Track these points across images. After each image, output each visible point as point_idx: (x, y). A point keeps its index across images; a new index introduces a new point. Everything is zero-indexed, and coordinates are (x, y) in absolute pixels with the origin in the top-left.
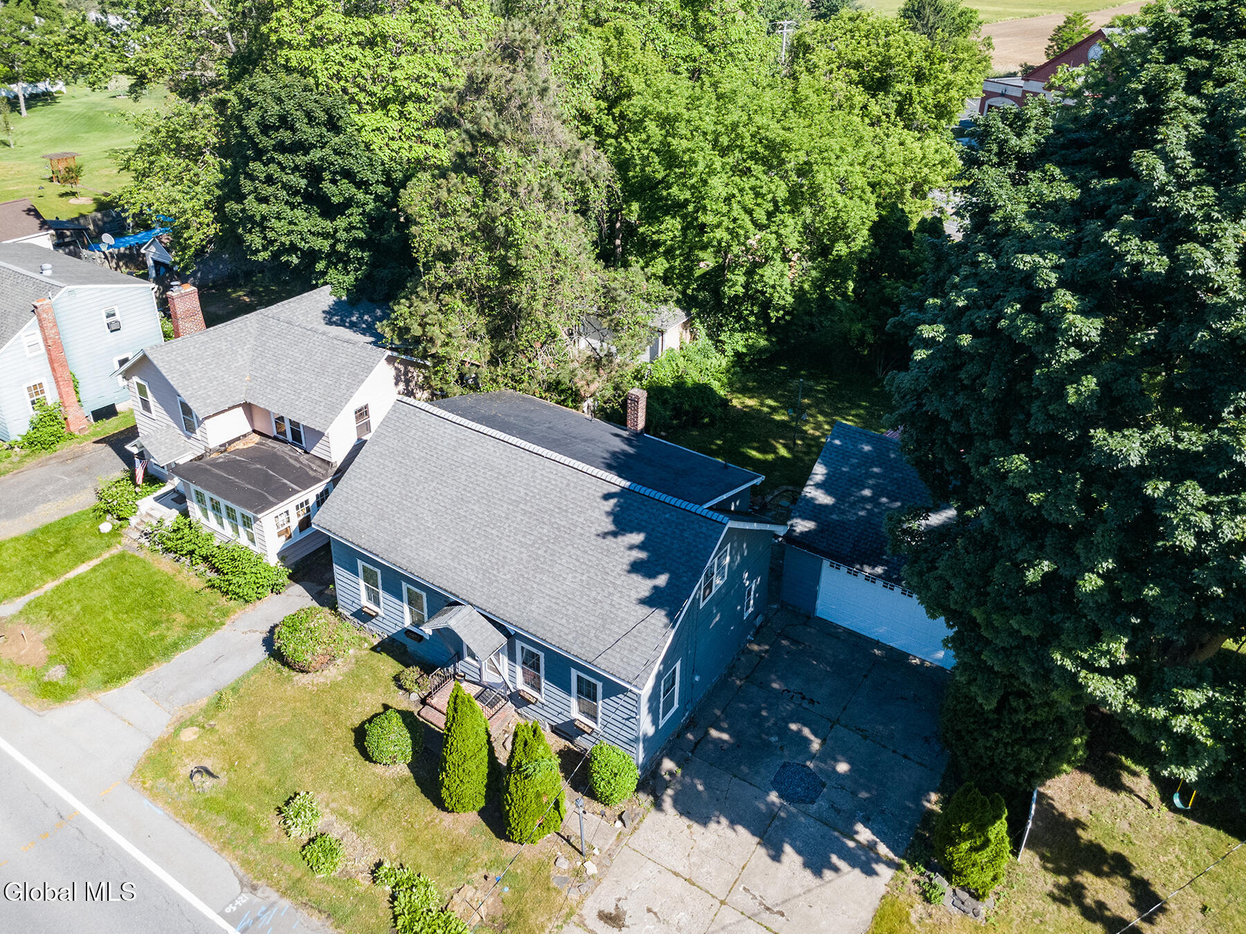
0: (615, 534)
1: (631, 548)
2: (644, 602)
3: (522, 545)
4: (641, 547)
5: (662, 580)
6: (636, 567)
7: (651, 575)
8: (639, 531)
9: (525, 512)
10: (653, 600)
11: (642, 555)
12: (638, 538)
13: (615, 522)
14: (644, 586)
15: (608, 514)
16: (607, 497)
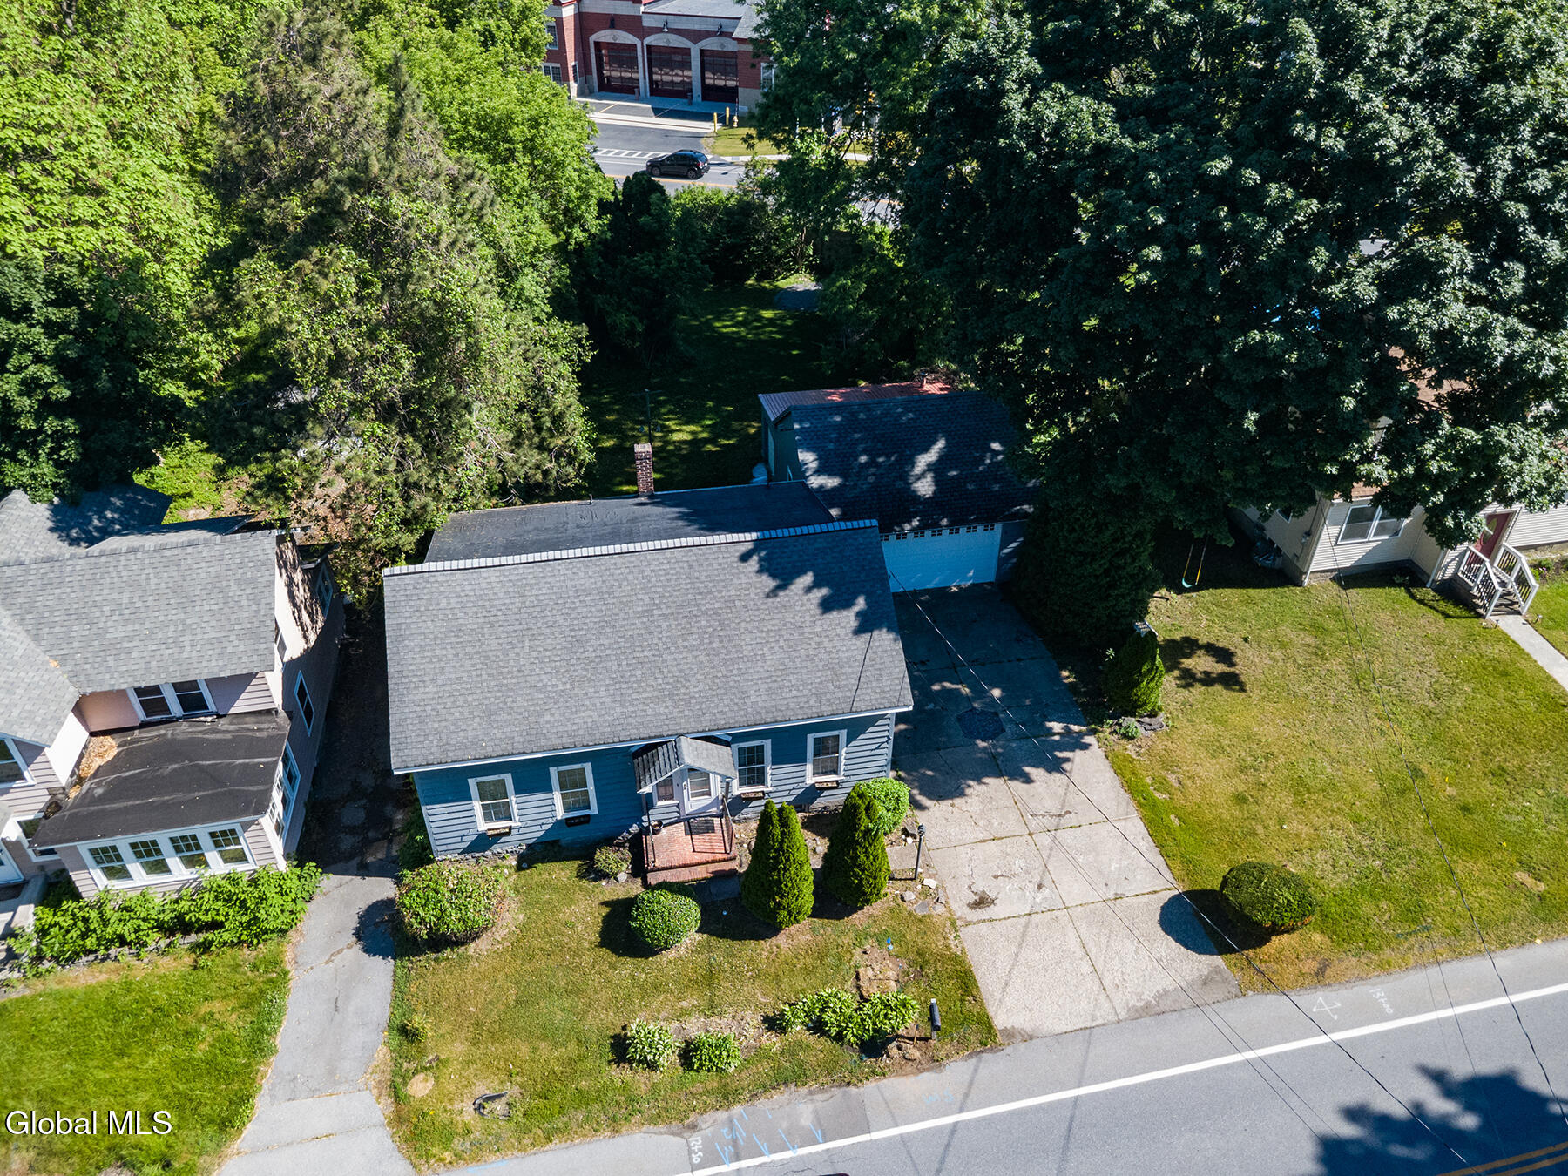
0: (783, 586)
1: (808, 590)
2: (858, 631)
4: (817, 584)
5: (861, 603)
6: (827, 606)
7: (848, 604)
8: (802, 572)
10: (866, 625)
11: (824, 591)
12: (808, 578)
13: (773, 576)
14: (847, 619)
15: (760, 571)
16: (745, 558)
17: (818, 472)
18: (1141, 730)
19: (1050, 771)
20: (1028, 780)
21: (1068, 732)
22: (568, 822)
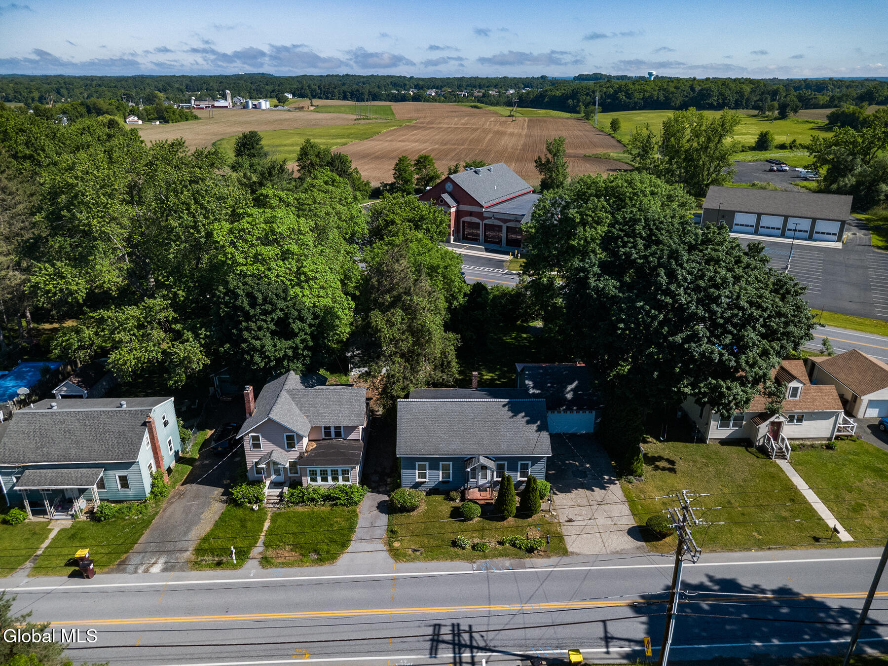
0: (515, 415)
1: (523, 417)
2: (537, 431)
3: (485, 431)
4: (525, 416)
5: (539, 423)
6: (528, 422)
7: (535, 423)
8: (521, 412)
9: (478, 421)
10: (539, 429)
11: (528, 418)
12: (523, 414)
13: (512, 412)
14: (534, 427)
15: (508, 411)
16: (504, 406)
17: (533, 388)
18: (634, 480)
19: (601, 489)
20: (593, 491)
21: (610, 479)
22: (443, 482)
